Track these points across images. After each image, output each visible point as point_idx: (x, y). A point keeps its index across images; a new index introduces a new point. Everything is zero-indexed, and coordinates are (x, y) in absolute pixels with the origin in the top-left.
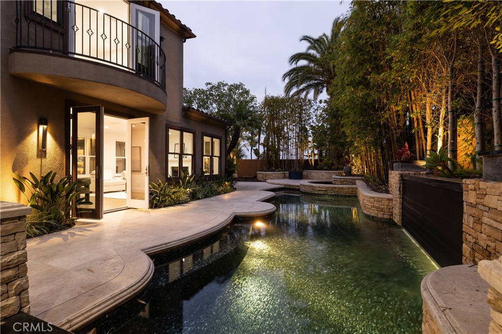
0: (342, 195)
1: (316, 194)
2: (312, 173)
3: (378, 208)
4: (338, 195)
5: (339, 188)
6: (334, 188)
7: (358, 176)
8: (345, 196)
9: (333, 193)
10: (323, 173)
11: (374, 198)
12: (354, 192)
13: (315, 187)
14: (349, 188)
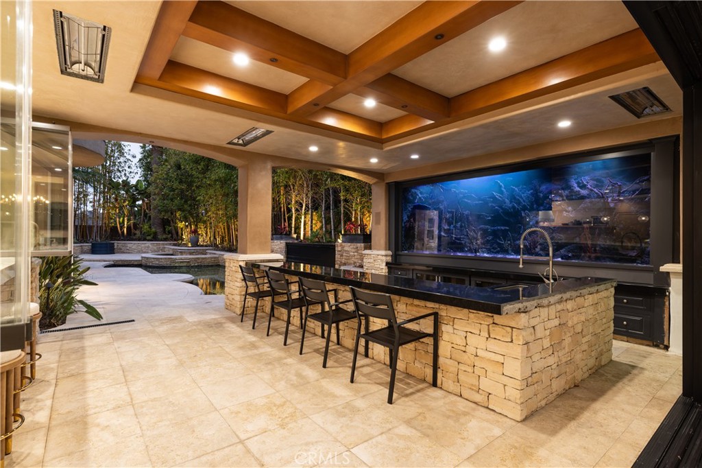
2: (129, 245)
6: (198, 258)
7: (206, 246)
9: (196, 264)
10: (147, 245)
12: (215, 261)
13: (176, 259)
14: (212, 258)
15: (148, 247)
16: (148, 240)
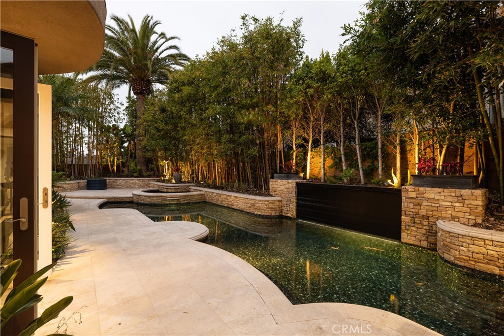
0: (193, 203)
1: (168, 204)
2: (119, 181)
3: (271, 208)
4: (190, 203)
5: (191, 195)
6: (186, 196)
7: (189, 183)
8: (196, 203)
9: (185, 202)
11: (268, 201)
12: (203, 198)
13: (167, 197)
14: (199, 195)
15: (135, 183)
16: (135, 177)
